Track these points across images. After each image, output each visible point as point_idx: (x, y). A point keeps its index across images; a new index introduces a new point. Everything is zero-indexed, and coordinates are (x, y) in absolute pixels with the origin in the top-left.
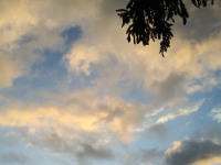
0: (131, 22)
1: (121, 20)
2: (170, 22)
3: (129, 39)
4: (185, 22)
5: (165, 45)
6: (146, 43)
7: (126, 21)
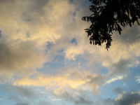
0: (92, 34)
1: (87, 34)
2: (110, 34)
3: (91, 43)
4: (120, 33)
5: (108, 45)
6: (100, 44)
7: (89, 34)
